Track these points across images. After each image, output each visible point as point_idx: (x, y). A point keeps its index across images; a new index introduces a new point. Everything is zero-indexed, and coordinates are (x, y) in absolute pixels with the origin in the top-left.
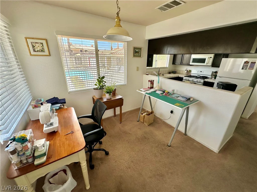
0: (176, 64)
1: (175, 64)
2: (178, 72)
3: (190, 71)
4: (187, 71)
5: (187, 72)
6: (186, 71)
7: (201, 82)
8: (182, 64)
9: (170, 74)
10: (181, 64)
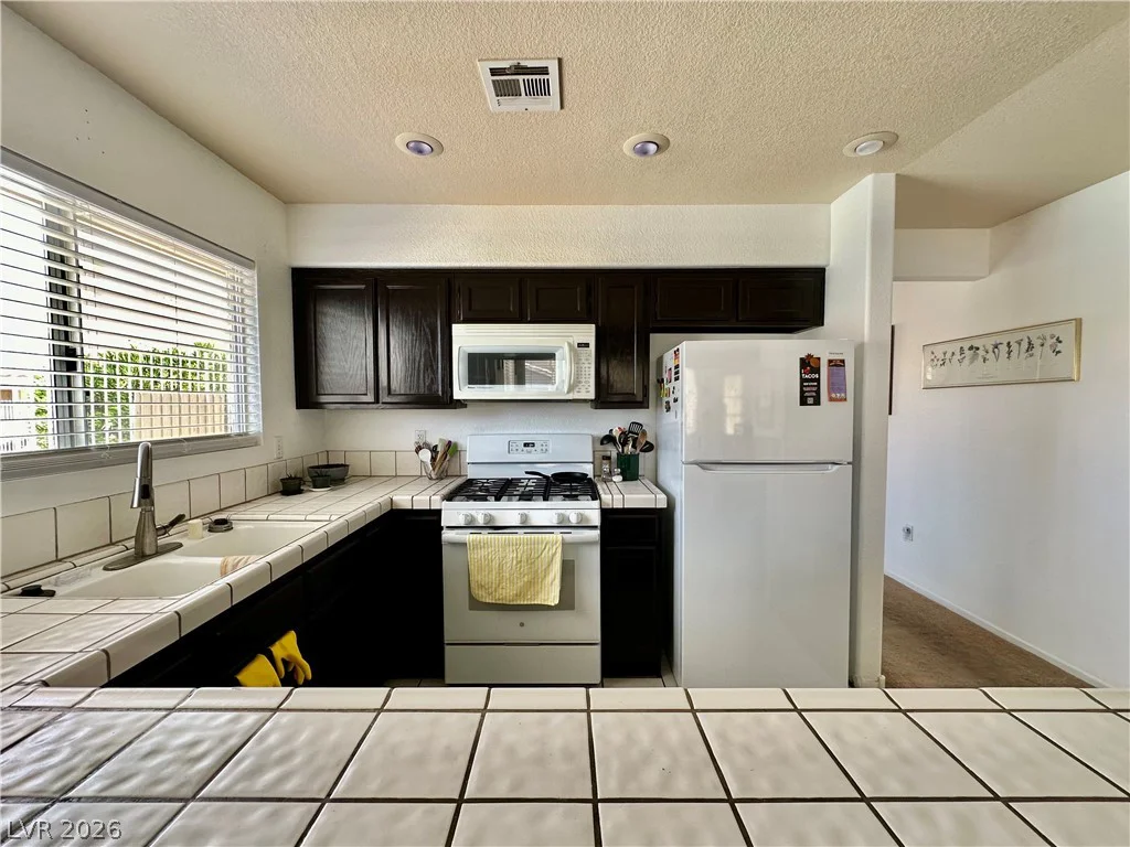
0: (324, 399)
1: (319, 406)
2: (357, 464)
3: (451, 449)
4: (434, 450)
5: (433, 459)
6: (426, 455)
7: (587, 520)
8: (384, 397)
9: (299, 491)
10: (377, 401)
